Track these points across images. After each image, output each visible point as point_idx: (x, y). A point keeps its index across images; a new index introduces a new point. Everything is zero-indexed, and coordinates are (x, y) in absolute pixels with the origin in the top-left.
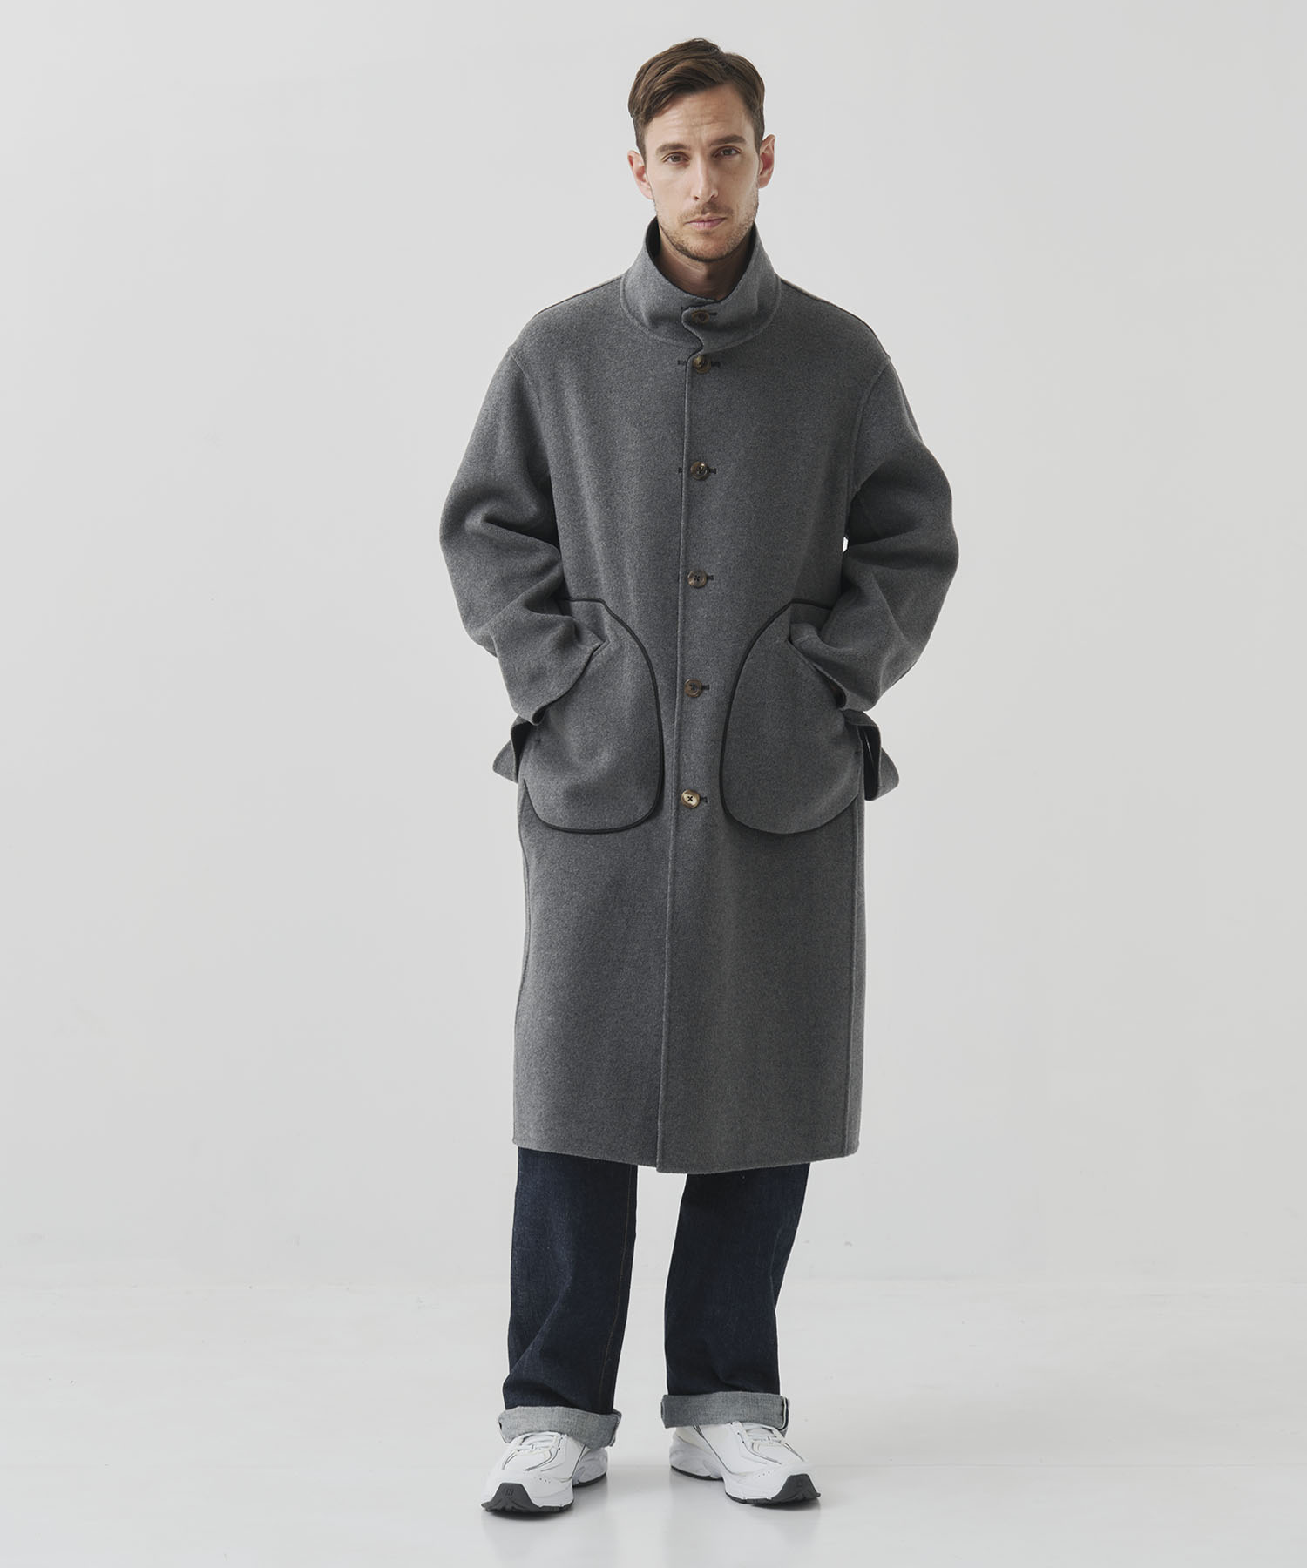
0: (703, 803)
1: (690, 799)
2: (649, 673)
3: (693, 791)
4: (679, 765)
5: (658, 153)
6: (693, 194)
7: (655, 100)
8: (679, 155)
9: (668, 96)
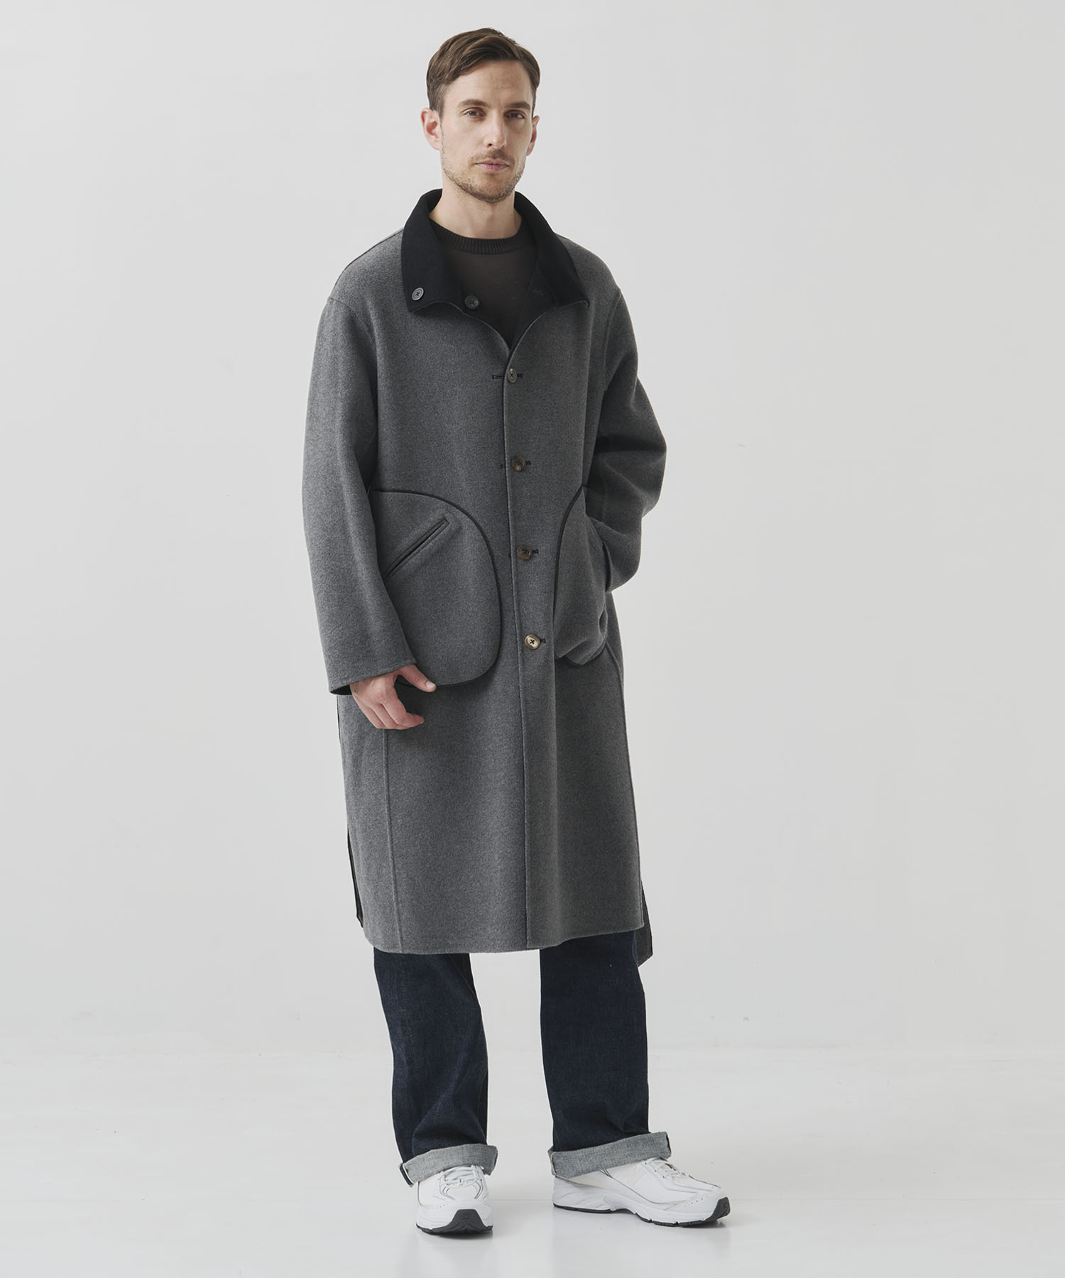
0: (542, 643)
1: (533, 642)
2: (486, 546)
3: (536, 636)
4: (520, 616)
5: (459, 106)
6: (486, 142)
7: (465, 61)
8: (477, 111)
9: (478, 59)
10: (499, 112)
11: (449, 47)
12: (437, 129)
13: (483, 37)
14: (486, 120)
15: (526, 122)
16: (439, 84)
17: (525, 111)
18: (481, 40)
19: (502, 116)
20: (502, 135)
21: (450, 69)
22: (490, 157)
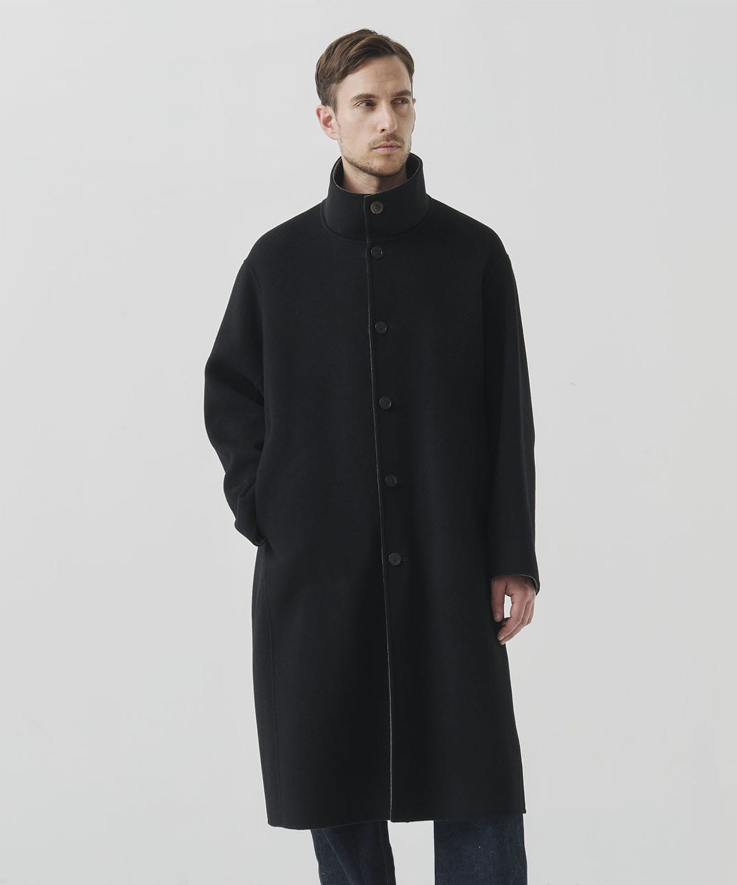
5: (352, 101)
6: (379, 128)
7: (351, 62)
8: (369, 102)
9: (362, 59)
10: (387, 101)
11: (334, 49)
12: (333, 121)
13: (363, 38)
14: (376, 109)
15: (409, 105)
16: (329, 83)
17: (408, 97)
18: (363, 41)
19: (390, 103)
20: (393, 121)
21: (339, 69)
22: (384, 140)
